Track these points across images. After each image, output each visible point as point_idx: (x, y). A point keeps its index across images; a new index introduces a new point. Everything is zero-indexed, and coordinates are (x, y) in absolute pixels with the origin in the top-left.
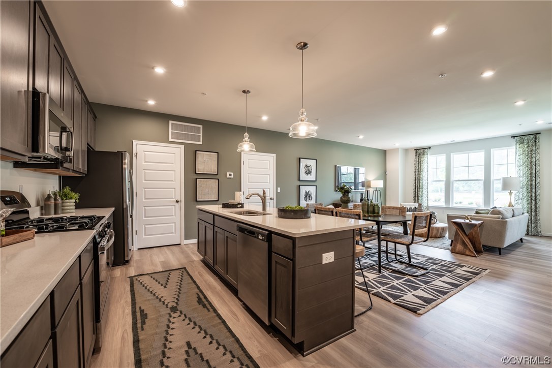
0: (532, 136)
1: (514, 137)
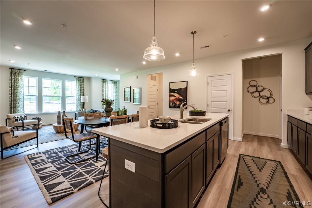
0: (82, 78)
1: (75, 77)
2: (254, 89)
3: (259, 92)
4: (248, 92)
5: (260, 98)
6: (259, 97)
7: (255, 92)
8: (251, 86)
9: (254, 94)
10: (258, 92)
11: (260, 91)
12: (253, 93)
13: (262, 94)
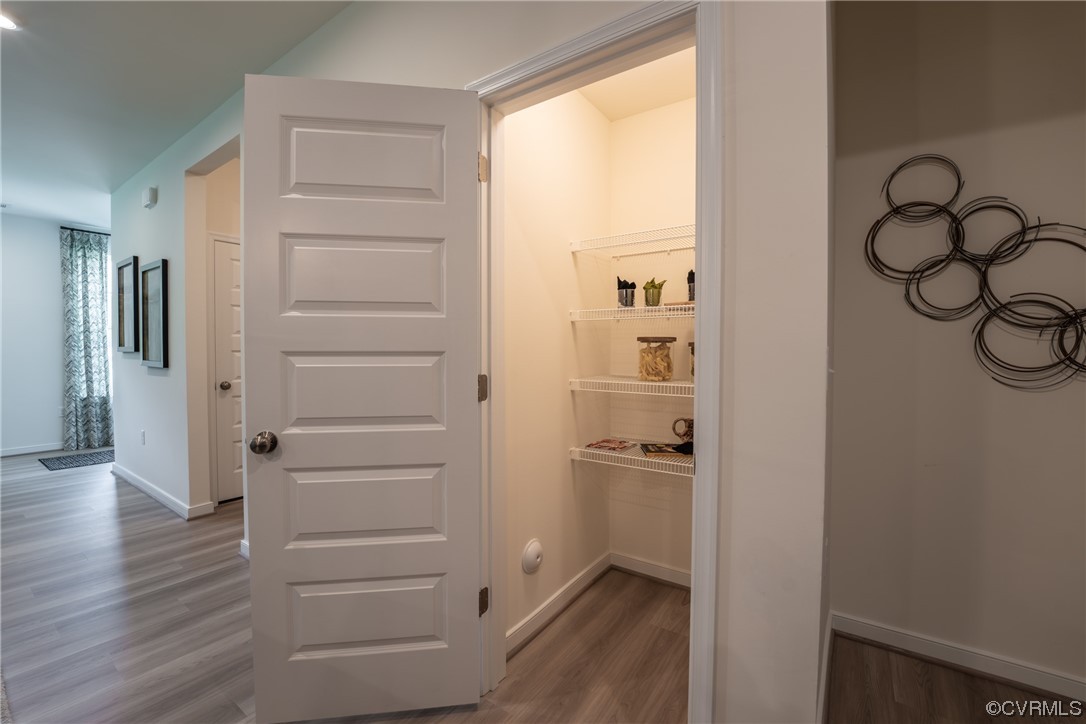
2: (931, 238)
3: (982, 265)
4: (876, 263)
5: (987, 319)
6: (981, 312)
7: (935, 265)
8: (897, 211)
9: (925, 287)
10: (972, 261)
11: (993, 258)
12: (917, 275)
13: (1006, 281)
